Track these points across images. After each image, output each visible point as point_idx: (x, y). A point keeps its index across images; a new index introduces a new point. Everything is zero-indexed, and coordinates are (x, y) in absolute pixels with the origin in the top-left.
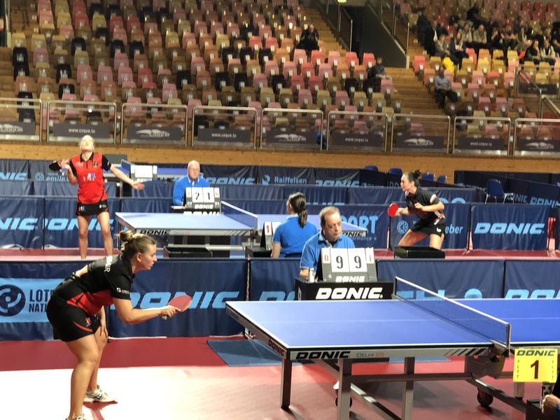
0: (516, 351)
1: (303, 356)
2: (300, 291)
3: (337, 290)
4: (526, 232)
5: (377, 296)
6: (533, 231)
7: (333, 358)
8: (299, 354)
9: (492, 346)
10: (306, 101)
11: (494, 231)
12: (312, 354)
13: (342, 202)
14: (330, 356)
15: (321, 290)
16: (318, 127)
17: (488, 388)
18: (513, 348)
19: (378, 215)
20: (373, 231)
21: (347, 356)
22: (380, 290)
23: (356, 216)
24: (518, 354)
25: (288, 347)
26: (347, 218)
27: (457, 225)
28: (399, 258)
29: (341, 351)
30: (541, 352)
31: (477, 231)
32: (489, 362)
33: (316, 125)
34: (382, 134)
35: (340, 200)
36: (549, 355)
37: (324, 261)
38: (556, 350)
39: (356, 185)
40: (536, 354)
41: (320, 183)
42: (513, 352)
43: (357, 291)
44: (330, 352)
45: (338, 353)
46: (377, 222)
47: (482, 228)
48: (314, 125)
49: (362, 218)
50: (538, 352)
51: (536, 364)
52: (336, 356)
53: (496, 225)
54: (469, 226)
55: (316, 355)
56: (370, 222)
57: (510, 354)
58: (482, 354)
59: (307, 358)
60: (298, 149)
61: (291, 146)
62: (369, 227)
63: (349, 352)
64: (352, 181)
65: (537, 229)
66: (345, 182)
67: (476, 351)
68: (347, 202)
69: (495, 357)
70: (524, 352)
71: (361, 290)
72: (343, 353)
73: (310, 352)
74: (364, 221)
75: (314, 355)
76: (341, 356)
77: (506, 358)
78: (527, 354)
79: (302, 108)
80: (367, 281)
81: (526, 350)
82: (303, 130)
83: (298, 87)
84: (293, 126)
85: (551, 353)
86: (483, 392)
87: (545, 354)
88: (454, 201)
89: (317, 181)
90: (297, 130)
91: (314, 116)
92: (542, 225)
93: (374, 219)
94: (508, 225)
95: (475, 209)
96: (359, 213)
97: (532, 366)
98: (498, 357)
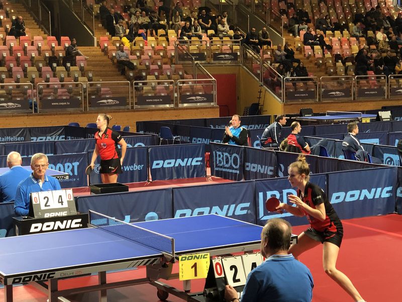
0: (180, 257)
1: (18, 280)
2: (17, 228)
3: (46, 224)
4: (189, 164)
5: (78, 225)
6: (194, 163)
7: (42, 279)
8: (14, 279)
9: (162, 256)
10: (19, 76)
11: (166, 166)
12: (25, 278)
13: (51, 153)
14: (39, 279)
15: (34, 225)
16: (29, 96)
17: (164, 287)
18: (177, 256)
19: (78, 161)
20: (76, 173)
21: (53, 277)
22: (79, 220)
23: (61, 163)
24: (182, 260)
25: (5, 275)
26: (56, 165)
27: (139, 163)
28: (94, 194)
29: (48, 273)
30: (198, 256)
31: (154, 166)
32: (161, 268)
33: (28, 95)
34: (79, 98)
35: (50, 152)
36: (204, 258)
37: (34, 203)
38: (209, 254)
39: (62, 138)
40: (194, 259)
41: (34, 140)
42: (178, 259)
43: (62, 223)
44: (39, 275)
45: (45, 275)
46: (79, 167)
47: (157, 164)
48: (26, 94)
49: (66, 165)
50: (196, 256)
51: (195, 266)
52: (44, 278)
53: (167, 161)
54: (148, 164)
55: (28, 279)
56: (73, 166)
57: (175, 260)
58: (155, 263)
59: (21, 282)
60: (16, 114)
61: (10, 112)
62: (73, 171)
63: (54, 273)
64: (59, 135)
65: (197, 161)
66: (54, 137)
67: (151, 261)
68: (55, 153)
69: (165, 264)
70: (186, 257)
71: (65, 222)
72: (50, 274)
73: (23, 277)
74: (68, 167)
75: (26, 279)
76: (49, 277)
77: (174, 264)
78: (188, 259)
79: (16, 82)
80: (69, 215)
81: (187, 256)
82: (18, 99)
83: (12, 65)
84: (10, 96)
85: (205, 256)
86: (161, 290)
87: (201, 258)
88: (136, 146)
89: (32, 138)
90: (13, 99)
91: (26, 87)
92: (200, 159)
93: (76, 164)
94: (176, 161)
95: (151, 150)
96: (64, 162)
97: (192, 267)
98: (167, 264)
